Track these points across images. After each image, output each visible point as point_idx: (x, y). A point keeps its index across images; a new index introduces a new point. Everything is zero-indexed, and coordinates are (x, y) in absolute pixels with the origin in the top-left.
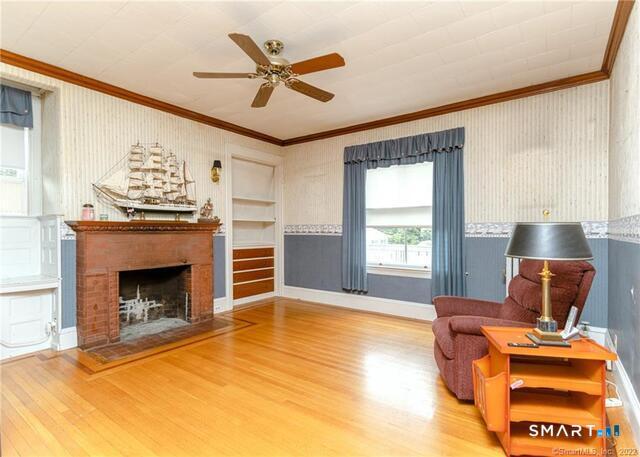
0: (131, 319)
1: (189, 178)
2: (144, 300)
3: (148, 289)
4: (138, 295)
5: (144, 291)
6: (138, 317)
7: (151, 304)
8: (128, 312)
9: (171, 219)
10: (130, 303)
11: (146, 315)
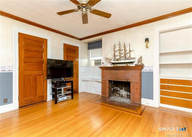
0: (122, 95)
1: (131, 50)
2: (125, 91)
3: (127, 88)
4: (124, 89)
5: (125, 88)
6: (124, 96)
7: (127, 93)
8: (121, 93)
9: (125, 65)
10: (121, 91)
11: (126, 96)
